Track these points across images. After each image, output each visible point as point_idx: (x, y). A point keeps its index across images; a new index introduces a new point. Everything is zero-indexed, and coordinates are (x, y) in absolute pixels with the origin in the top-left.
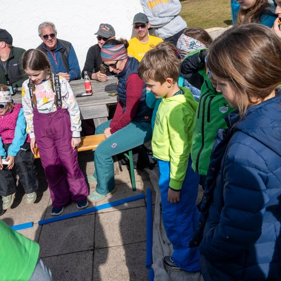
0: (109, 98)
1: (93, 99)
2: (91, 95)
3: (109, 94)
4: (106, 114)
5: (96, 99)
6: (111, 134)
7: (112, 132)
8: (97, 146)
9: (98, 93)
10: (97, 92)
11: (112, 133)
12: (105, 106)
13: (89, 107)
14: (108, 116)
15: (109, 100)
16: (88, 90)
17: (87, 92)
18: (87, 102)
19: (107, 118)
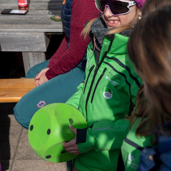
0: (50, 24)
1: (26, 22)
2: (25, 14)
3: (52, 16)
4: (43, 47)
5: (30, 23)
6: (47, 80)
7: (49, 75)
8: (20, 98)
9: (36, 12)
10: (36, 10)
11: (49, 79)
12: (43, 35)
13: (17, 34)
14: (45, 51)
15: (49, 26)
16: (22, 4)
17: (20, 8)
18: (14, 26)
19: (43, 55)
